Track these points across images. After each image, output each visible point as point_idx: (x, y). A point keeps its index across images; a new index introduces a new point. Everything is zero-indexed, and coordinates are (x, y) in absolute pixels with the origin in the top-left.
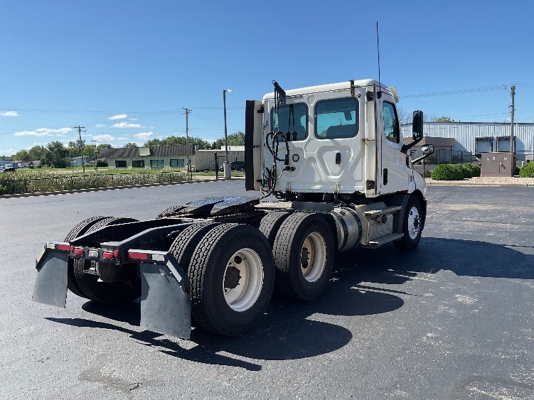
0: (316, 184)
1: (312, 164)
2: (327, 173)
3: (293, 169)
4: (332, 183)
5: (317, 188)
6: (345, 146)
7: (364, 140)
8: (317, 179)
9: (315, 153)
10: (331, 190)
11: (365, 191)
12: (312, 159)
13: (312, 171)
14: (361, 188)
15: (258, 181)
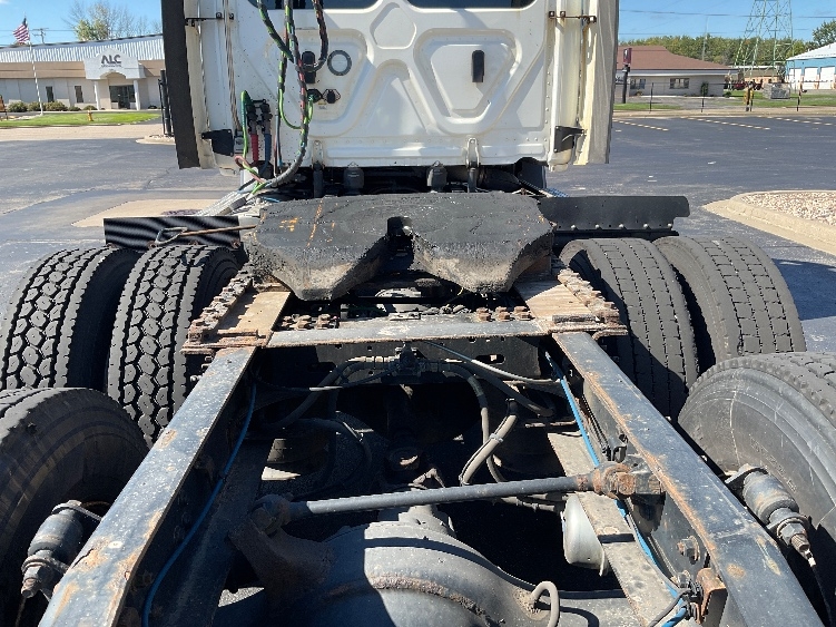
0: (406, 141)
1: (396, 83)
2: (444, 111)
3: (331, 97)
4: (457, 137)
5: (410, 153)
6: (498, 32)
7: (551, 15)
8: (410, 125)
9: (405, 49)
10: (455, 156)
11: (550, 156)
12: (395, 68)
13: (395, 105)
14: (540, 147)
15: (206, 136)
